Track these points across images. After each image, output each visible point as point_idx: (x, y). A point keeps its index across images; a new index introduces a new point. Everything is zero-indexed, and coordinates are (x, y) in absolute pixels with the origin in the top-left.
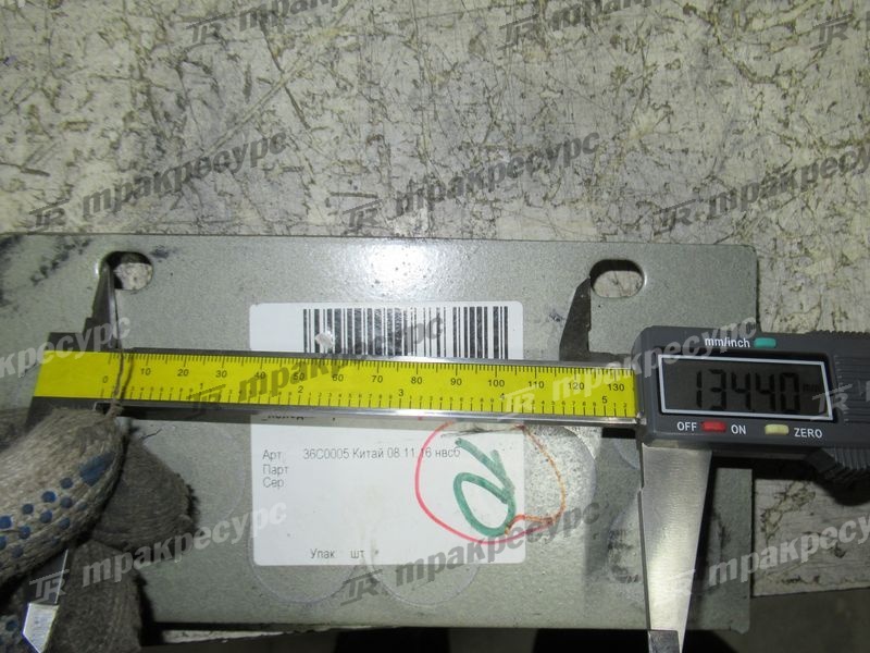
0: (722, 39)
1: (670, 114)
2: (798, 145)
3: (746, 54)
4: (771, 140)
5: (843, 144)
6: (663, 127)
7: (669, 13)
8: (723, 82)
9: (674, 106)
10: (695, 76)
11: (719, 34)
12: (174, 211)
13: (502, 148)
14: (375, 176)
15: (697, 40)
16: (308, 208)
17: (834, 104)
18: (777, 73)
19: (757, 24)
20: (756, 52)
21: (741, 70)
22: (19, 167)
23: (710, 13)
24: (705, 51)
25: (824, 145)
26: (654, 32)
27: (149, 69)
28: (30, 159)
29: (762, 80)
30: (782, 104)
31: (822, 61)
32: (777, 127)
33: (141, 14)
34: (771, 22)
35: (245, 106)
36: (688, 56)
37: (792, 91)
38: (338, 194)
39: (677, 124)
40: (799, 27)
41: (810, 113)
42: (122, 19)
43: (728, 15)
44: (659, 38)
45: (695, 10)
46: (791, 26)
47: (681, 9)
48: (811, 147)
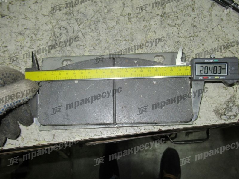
0: (164, 19)
1: (155, 33)
2: (181, 37)
3: (169, 22)
4: (176, 37)
5: (190, 37)
6: (154, 35)
7: (154, 15)
8: (165, 27)
9: (156, 31)
10: (160, 26)
11: (164, 18)
12: (58, 54)
13: (123, 40)
14: (98, 46)
15: (160, 20)
16: (85, 53)
17: (187, 30)
18: (175, 25)
19: (171, 17)
20: (171, 21)
21: (169, 24)
22: (28, 47)
23: (162, 15)
24: (161, 22)
25: (186, 37)
26: (151, 19)
27: (55, 29)
28: (30, 46)
29: (173, 26)
30: (177, 30)
31: (184, 22)
32: (177, 34)
33: (53, 20)
34: (173, 16)
35: (73, 35)
36: (158, 23)
37: (179, 28)
38: (91, 50)
39: (157, 34)
40: (179, 17)
41: (183, 31)
42: (50, 21)
43: (165, 15)
44: (152, 20)
45: (159, 15)
46: (177, 17)
47: (156, 15)
48: (184, 37)
